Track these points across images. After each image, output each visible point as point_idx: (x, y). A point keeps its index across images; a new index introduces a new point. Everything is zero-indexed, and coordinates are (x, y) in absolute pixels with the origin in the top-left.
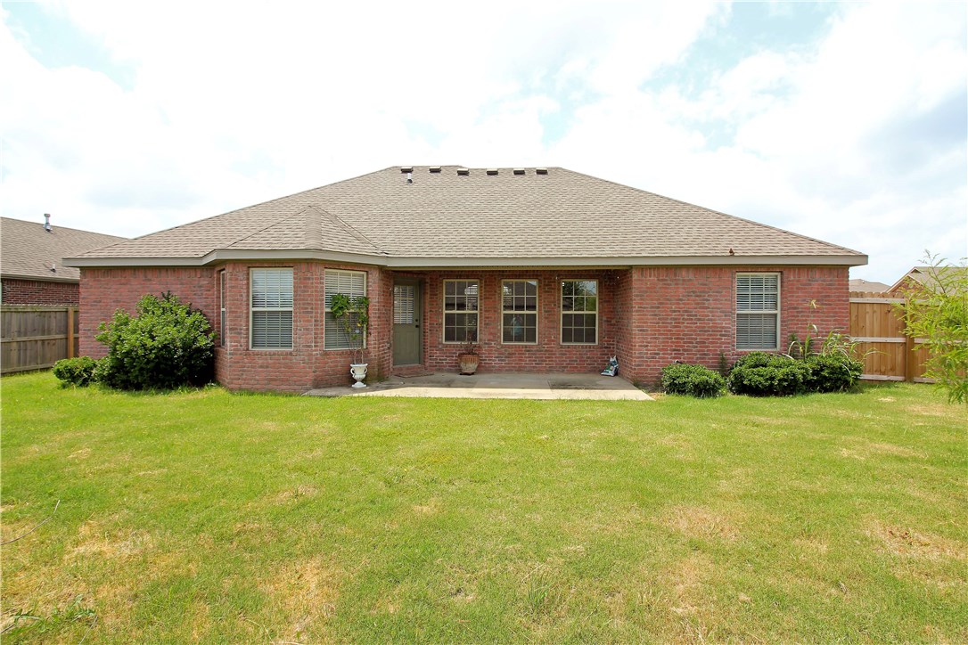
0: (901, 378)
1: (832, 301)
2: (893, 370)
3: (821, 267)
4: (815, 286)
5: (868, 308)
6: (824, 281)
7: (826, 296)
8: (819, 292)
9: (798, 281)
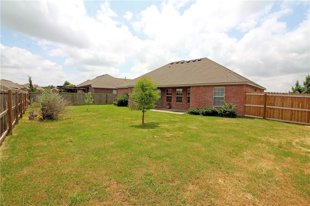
0: (262, 118)
1: (238, 94)
2: (260, 115)
3: (235, 85)
4: (234, 90)
5: (252, 96)
6: (236, 89)
7: (237, 93)
8: (235, 92)
9: (229, 89)
